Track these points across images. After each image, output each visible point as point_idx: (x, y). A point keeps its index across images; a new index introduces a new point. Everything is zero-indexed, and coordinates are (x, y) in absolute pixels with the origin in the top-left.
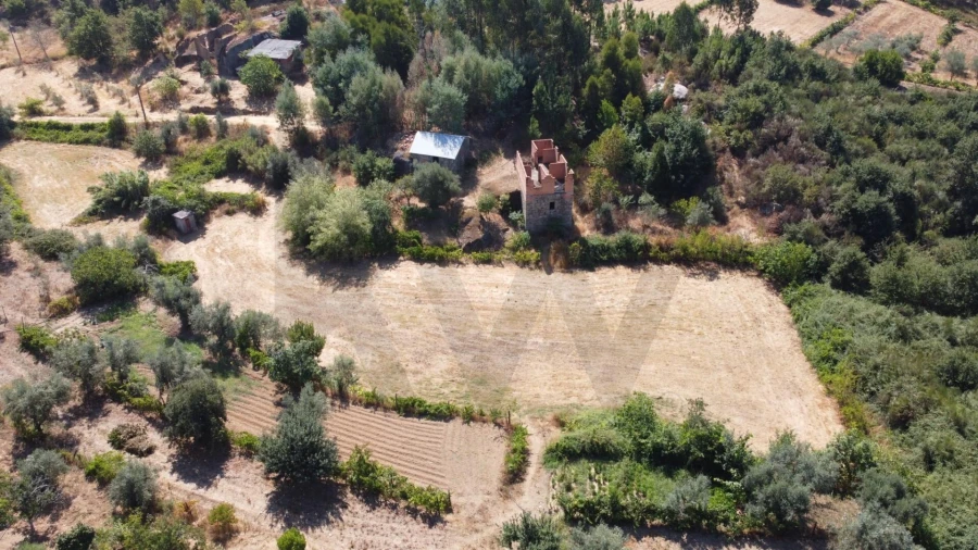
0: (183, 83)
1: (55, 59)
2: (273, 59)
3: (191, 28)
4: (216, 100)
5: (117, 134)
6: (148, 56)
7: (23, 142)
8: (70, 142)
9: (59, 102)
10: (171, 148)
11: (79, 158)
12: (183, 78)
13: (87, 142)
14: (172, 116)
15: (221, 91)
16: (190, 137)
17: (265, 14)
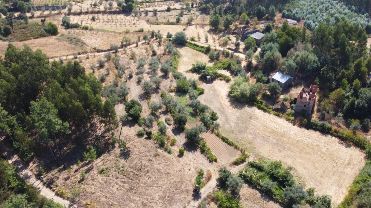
0: (230, 40)
1: (206, 25)
2: (254, 38)
3: (240, 24)
4: (235, 47)
5: (207, 51)
6: (227, 30)
7: (187, 47)
8: (197, 50)
9: (199, 38)
10: (217, 58)
11: (196, 55)
12: (231, 39)
13: (200, 51)
14: (222, 49)
15: (237, 45)
16: (224, 56)
17: (262, 23)
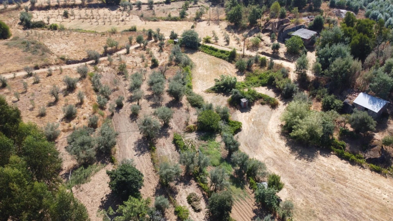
0: (262, 40)
1: (221, 20)
2: (302, 39)
3: (272, 17)
4: (272, 51)
5: (232, 57)
7: (200, 52)
8: (215, 56)
9: (216, 39)
10: (249, 69)
11: (216, 63)
12: (263, 38)
13: (221, 57)
14: (254, 54)
15: (276, 48)
16: (258, 65)
17: (305, 16)
